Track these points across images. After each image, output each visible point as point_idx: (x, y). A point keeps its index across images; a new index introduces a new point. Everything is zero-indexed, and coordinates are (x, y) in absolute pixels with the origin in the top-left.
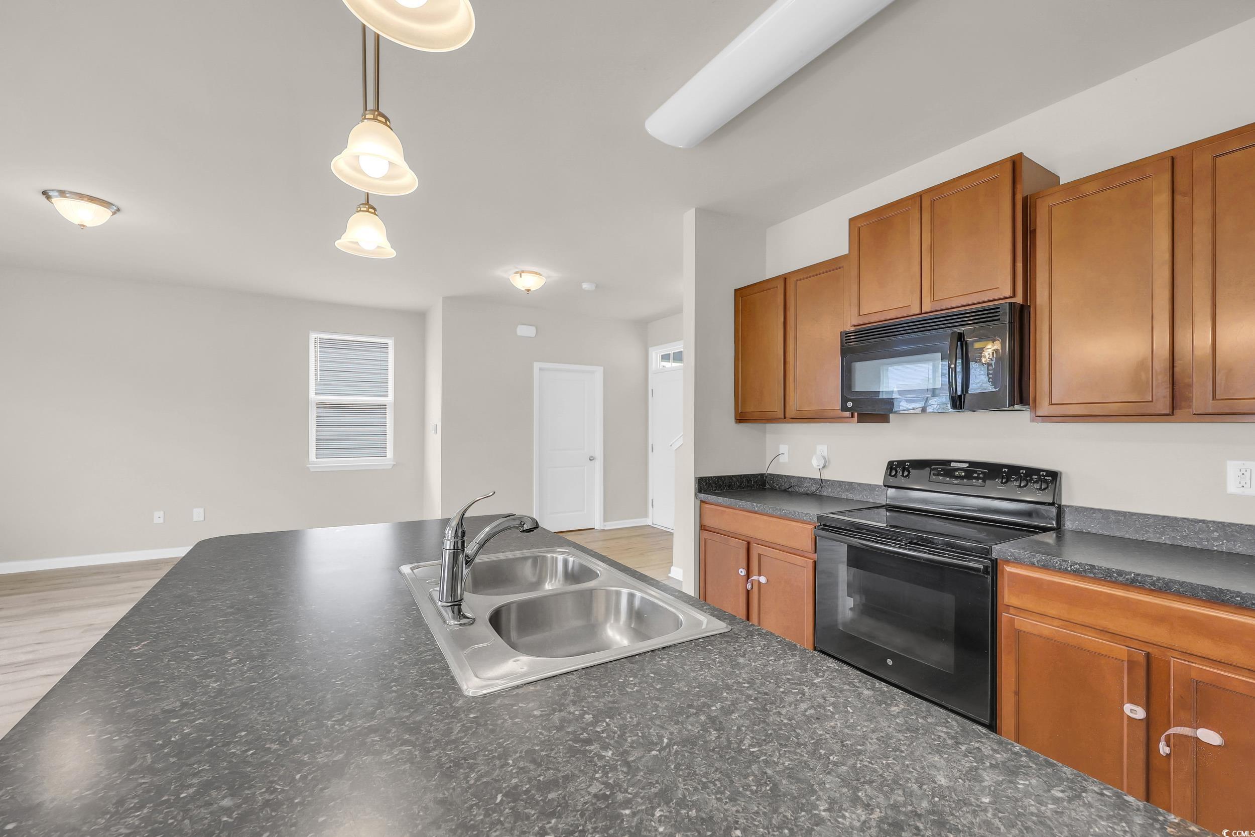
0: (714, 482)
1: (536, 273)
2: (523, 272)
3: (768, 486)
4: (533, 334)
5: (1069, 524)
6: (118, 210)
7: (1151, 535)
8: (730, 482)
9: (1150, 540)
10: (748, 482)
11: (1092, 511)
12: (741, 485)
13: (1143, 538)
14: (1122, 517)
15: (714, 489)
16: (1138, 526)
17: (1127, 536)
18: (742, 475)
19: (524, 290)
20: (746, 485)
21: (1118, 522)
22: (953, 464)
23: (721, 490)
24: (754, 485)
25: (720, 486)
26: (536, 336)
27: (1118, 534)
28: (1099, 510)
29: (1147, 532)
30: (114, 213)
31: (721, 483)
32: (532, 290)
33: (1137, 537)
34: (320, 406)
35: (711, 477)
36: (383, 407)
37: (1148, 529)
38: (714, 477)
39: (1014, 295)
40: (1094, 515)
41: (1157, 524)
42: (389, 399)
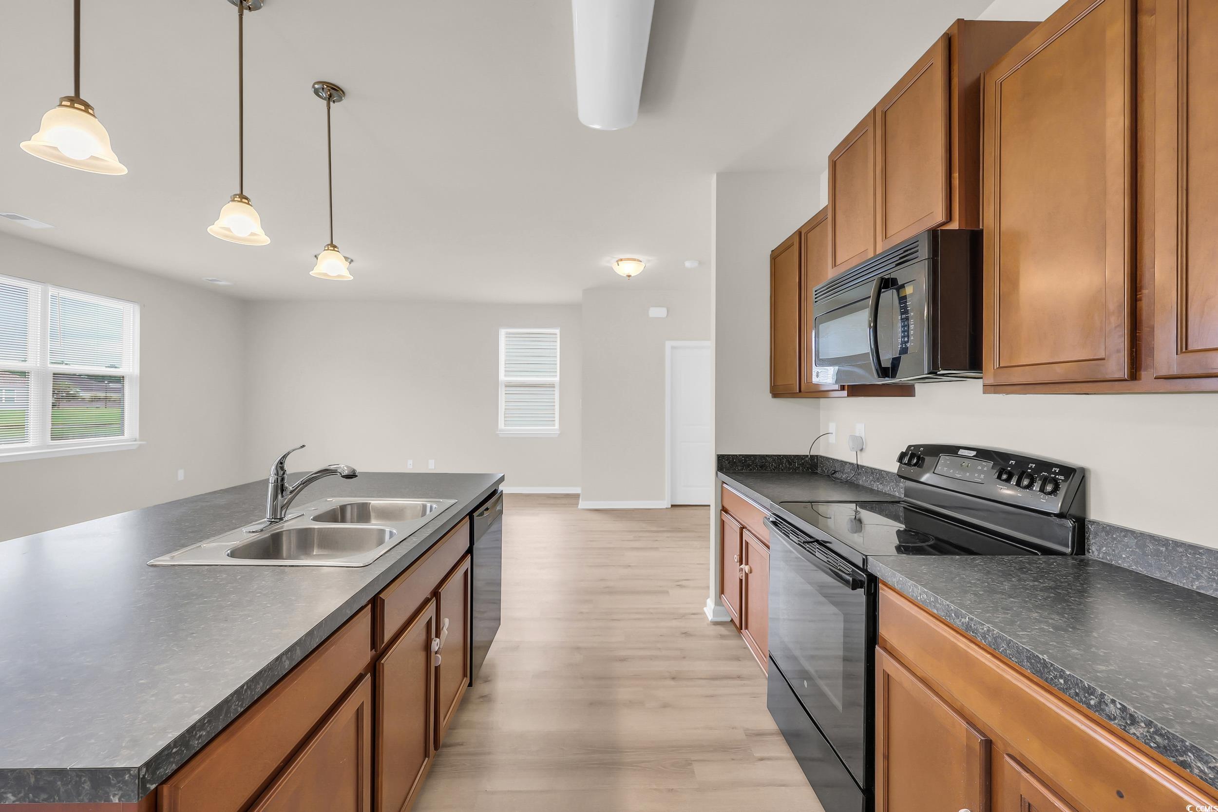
0: (740, 461)
1: (634, 260)
2: (621, 260)
3: (819, 471)
4: (665, 315)
5: (1096, 550)
6: (352, 261)
7: (1204, 583)
8: (762, 463)
9: (1202, 592)
10: (790, 464)
11: (1123, 534)
12: (779, 466)
13: (1192, 586)
14: (1162, 547)
15: (740, 468)
16: (1185, 565)
17: (1170, 580)
18: (780, 456)
19: (625, 276)
20: (786, 466)
21: (1157, 553)
22: (961, 452)
23: (751, 470)
24: (799, 468)
25: (749, 466)
26: (667, 315)
27: (1157, 575)
28: (1132, 532)
29: (1198, 577)
30: (350, 263)
31: (750, 462)
32: (632, 275)
33: (1183, 583)
34: (508, 385)
35: (736, 455)
36: (552, 386)
37: (1199, 572)
38: (740, 455)
39: (950, 218)
40: (1126, 540)
41: (1214, 565)
42: (556, 379)
